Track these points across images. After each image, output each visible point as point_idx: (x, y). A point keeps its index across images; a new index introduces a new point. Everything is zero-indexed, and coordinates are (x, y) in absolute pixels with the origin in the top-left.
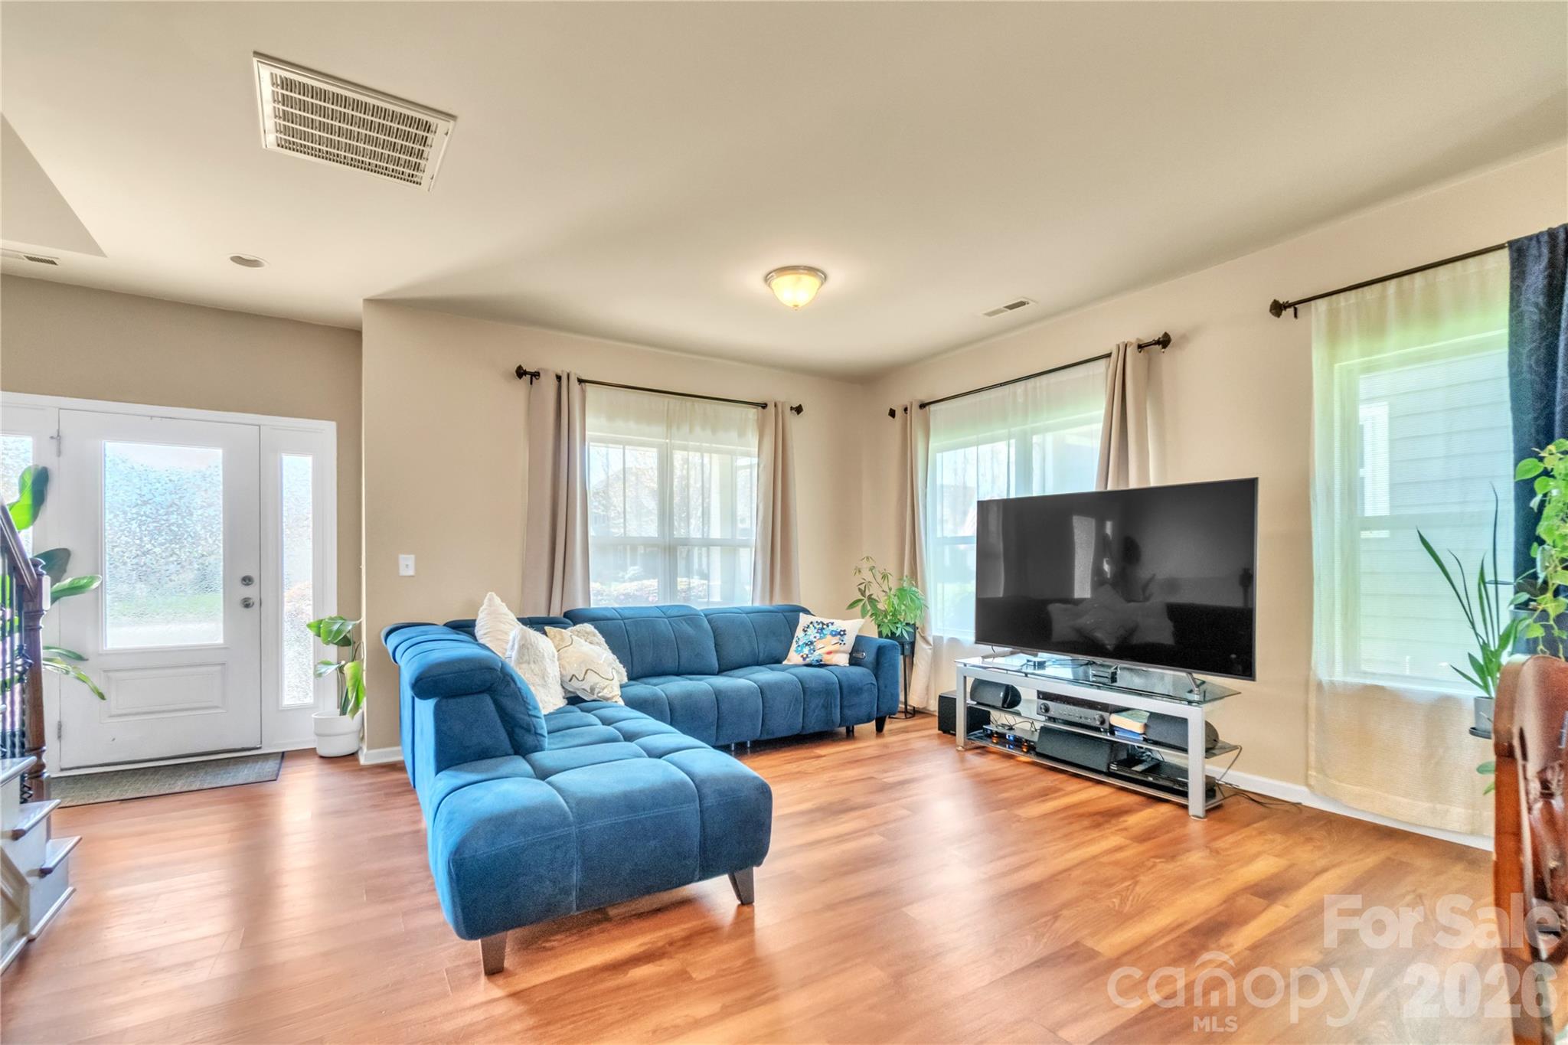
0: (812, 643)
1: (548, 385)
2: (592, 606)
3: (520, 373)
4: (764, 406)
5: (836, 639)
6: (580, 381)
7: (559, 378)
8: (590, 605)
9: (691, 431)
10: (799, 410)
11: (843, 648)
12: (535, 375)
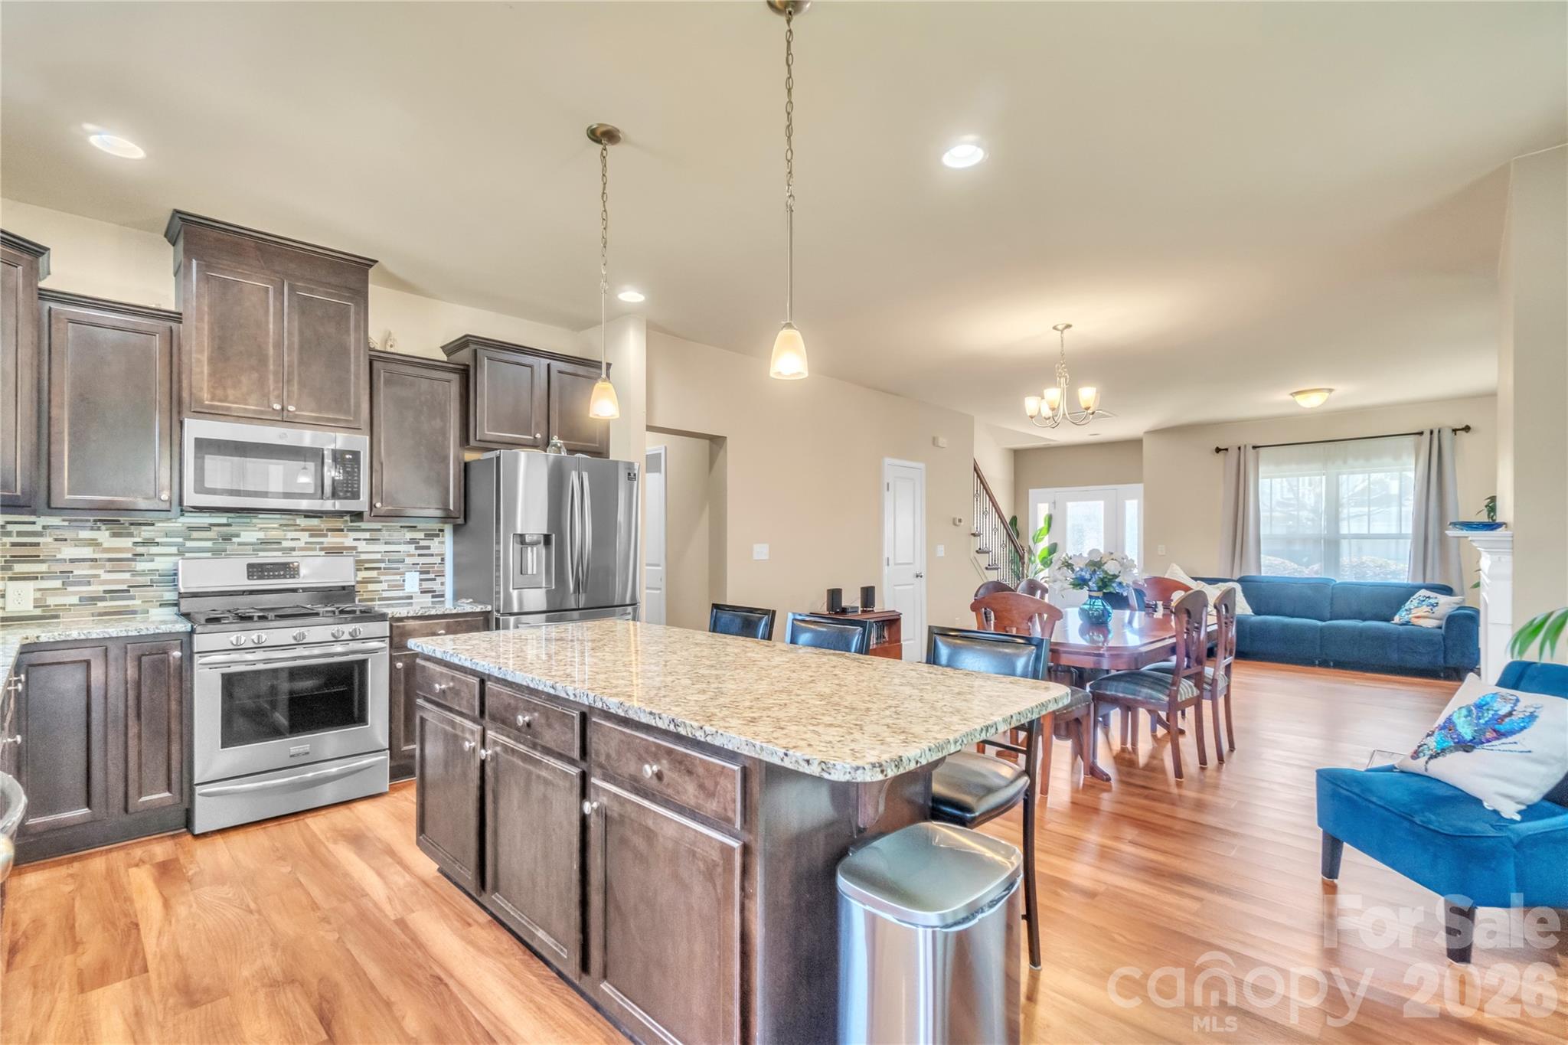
0: (1410, 609)
1: (1233, 454)
2: (1263, 574)
3: (1218, 450)
4: (1421, 433)
5: (1428, 609)
6: (1254, 447)
7: (1239, 448)
8: (1260, 573)
9: (1345, 462)
10: (1467, 429)
11: (1433, 615)
12: (1227, 450)
